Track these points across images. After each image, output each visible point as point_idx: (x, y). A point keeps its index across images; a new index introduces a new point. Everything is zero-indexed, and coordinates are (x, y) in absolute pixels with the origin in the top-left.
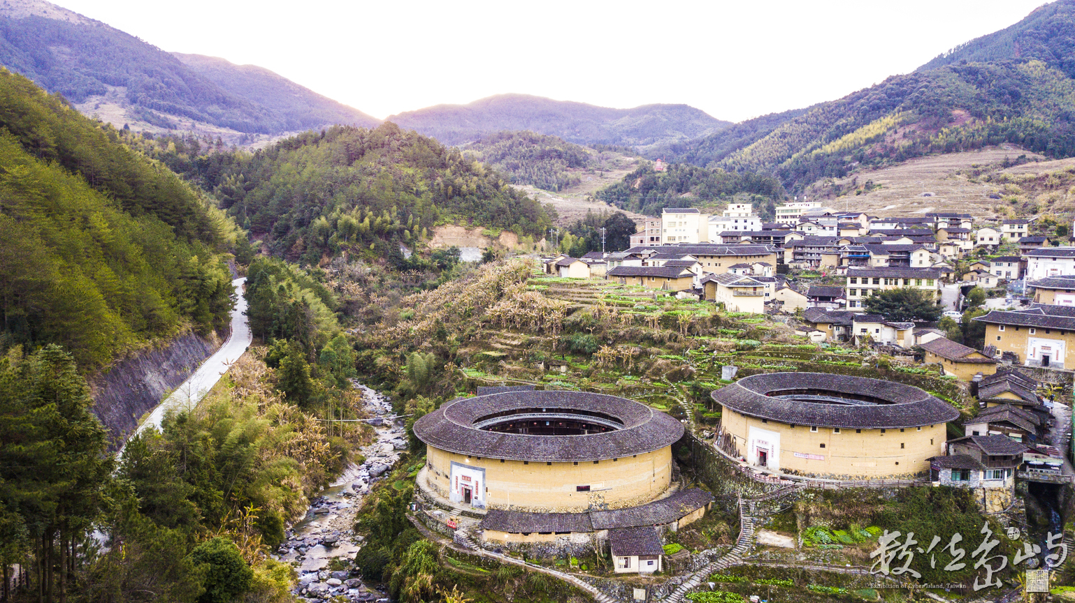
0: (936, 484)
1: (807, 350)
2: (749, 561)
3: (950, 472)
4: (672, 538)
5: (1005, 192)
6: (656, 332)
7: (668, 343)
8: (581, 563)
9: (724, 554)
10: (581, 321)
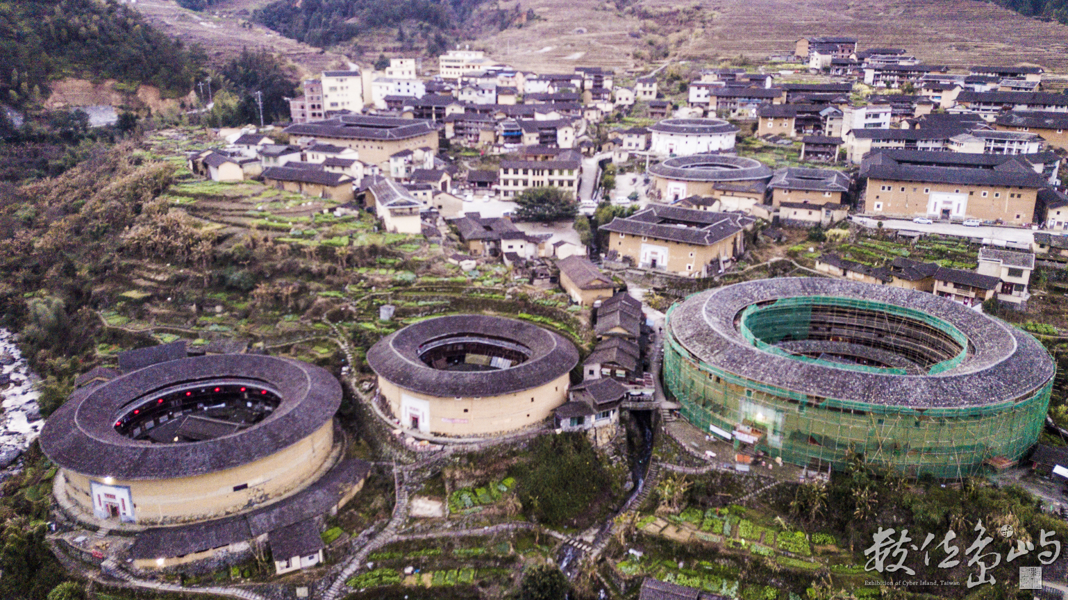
0: (558, 431)
1: (458, 283)
2: (405, 533)
3: (569, 420)
4: (333, 522)
5: (645, 29)
6: (315, 266)
7: (328, 277)
8: (243, 568)
9: (381, 529)
10: (233, 253)
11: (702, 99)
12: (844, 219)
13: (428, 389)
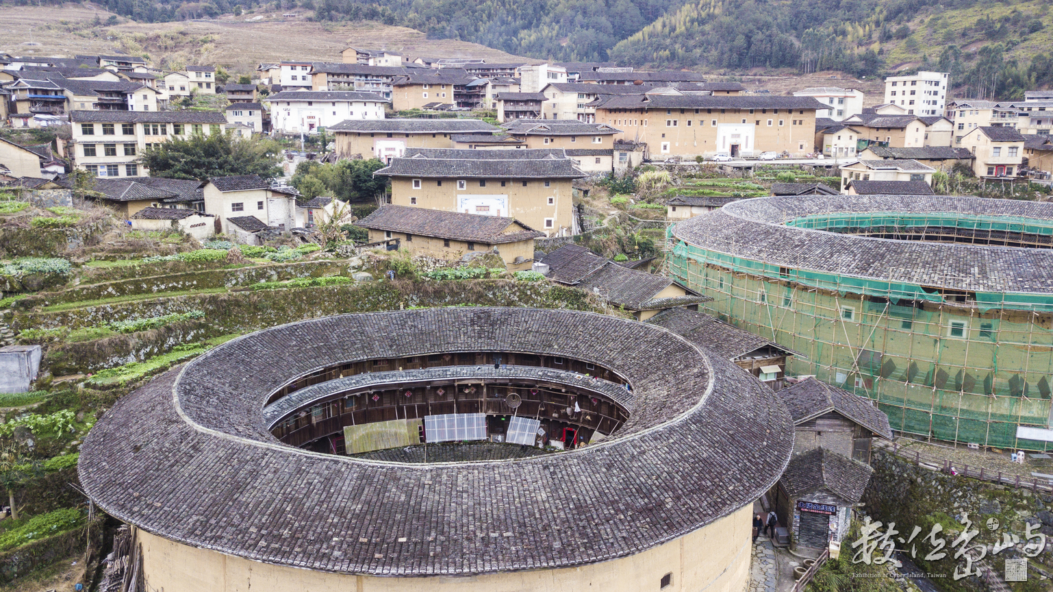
11: (299, 82)
12: (641, 164)
13: (557, 545)
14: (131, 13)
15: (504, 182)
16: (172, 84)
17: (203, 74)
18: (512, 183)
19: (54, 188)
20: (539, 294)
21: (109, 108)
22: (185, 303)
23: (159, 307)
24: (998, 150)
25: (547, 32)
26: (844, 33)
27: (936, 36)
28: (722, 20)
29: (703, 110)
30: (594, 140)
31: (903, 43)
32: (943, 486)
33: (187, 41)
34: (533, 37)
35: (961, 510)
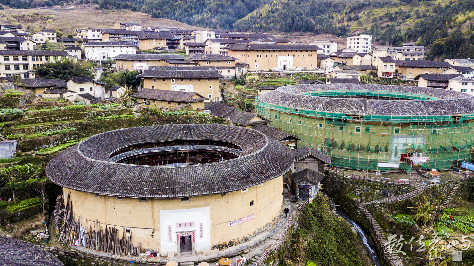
0: (311, 200)
11: (96, 37)
12: (247, 73)
13: (217, 187)
14: (9, 4)
15: (191, 79)
16: (36, 38)
17: (51, 34)
18: (194, 80)
19: (6, 82)
20: (207, 121)
21: (11, 49)
22: (69, 125)
23: (59, 127)
24: (386, 66)
25: (206, 15)
26: (333, 18)
27: (370, 19)
28: (282, 11)
29: (272, 51)
30: (227, 63)
31: (356, 22)
32: (352, 184)
33: (39, 18)
34: (200, 18)
35: (358, 191)
